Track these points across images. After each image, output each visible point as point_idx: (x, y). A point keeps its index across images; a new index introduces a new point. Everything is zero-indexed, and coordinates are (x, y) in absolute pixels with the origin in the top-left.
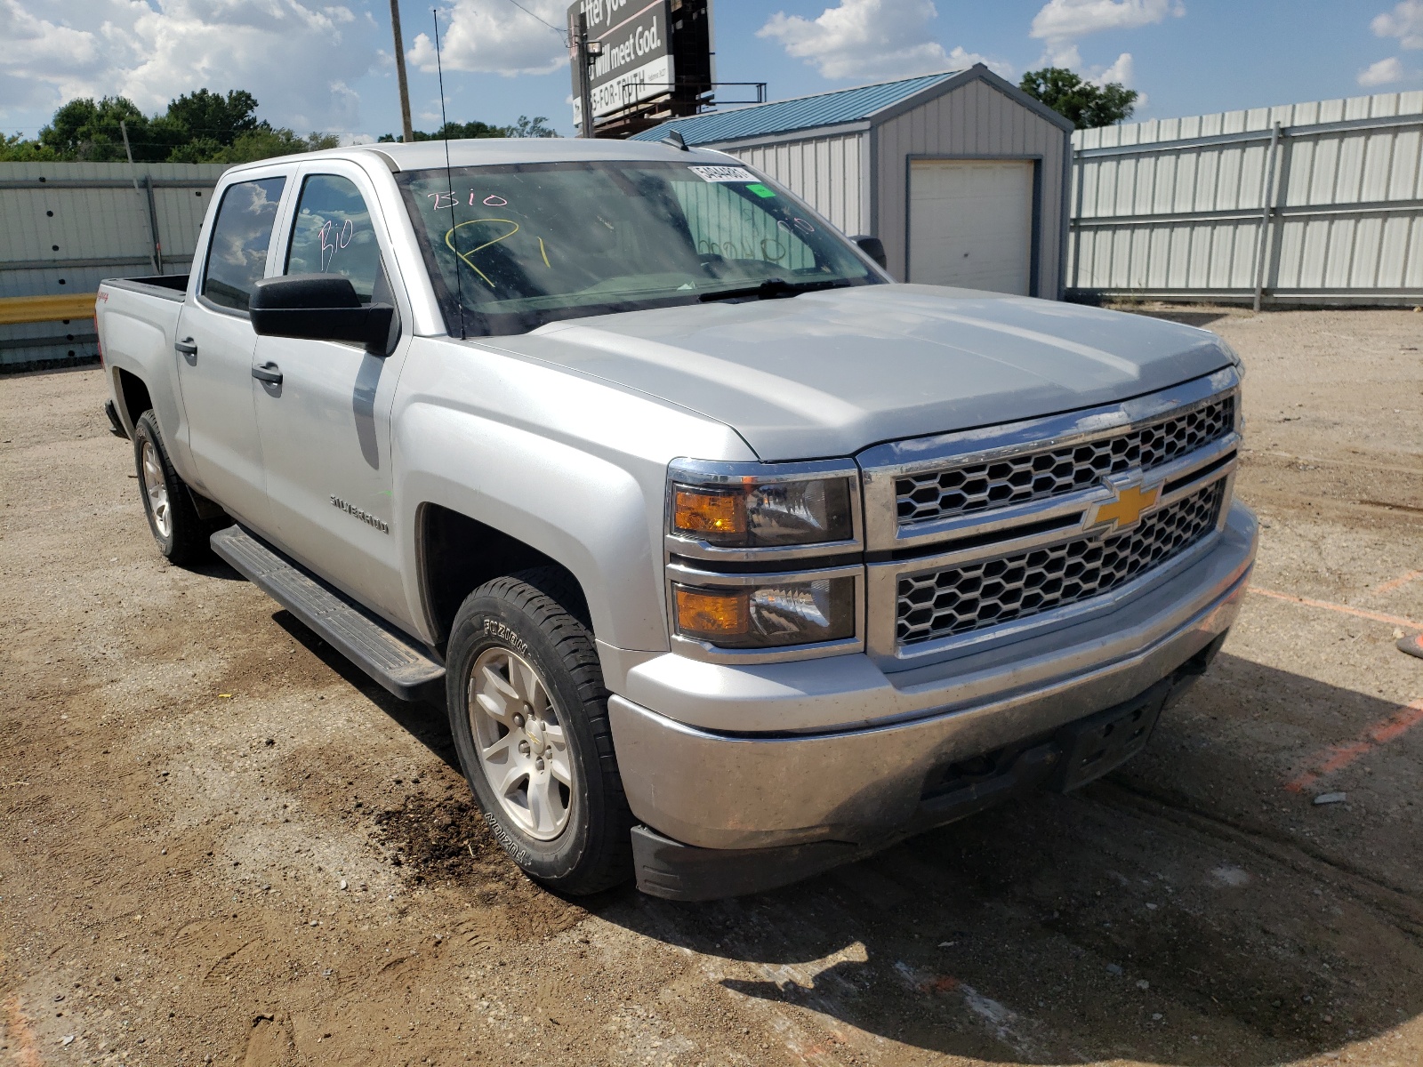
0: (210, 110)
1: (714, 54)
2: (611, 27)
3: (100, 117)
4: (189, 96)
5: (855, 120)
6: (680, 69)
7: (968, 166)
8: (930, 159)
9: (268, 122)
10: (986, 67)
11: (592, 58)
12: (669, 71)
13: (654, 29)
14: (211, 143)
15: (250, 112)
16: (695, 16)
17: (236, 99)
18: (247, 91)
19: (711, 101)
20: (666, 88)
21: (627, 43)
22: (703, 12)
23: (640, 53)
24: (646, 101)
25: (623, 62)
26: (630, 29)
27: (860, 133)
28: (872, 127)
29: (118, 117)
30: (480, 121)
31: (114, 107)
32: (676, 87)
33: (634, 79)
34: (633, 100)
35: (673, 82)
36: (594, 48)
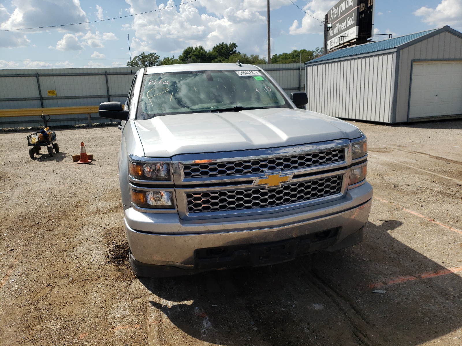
0: (224, 49)
1: (373, 25)
2: (340, 18)
3: (194, 52)
4: (218, 45)
5: (392, 48)
6: (360, 31)
7: (439, 63)
8: (421, 61)
9: (240, 52)
10: (450, 27)
11: (329, 29)
12: (356, 32)
13: (353, 18)
14: (223, 58)
15: (235, 49)
16: (369, 12)
17: (231, 45)
18: (235, 43)
19: (371, 41)
20: (355, 37)
21: (344, 22)
22: (371, 10)
23: (348, 26)
24: (348, 42)
25: (342, 29)
26: (345, 18)
27: (393, 53)
28: (397, 50)
29: (199, 52)
30: (305, 49)
31: (198, 49)
32: (359, 37)
33: (345, 34)
34: (342, 42)
35: (358, 35)
36: (330, 25)
